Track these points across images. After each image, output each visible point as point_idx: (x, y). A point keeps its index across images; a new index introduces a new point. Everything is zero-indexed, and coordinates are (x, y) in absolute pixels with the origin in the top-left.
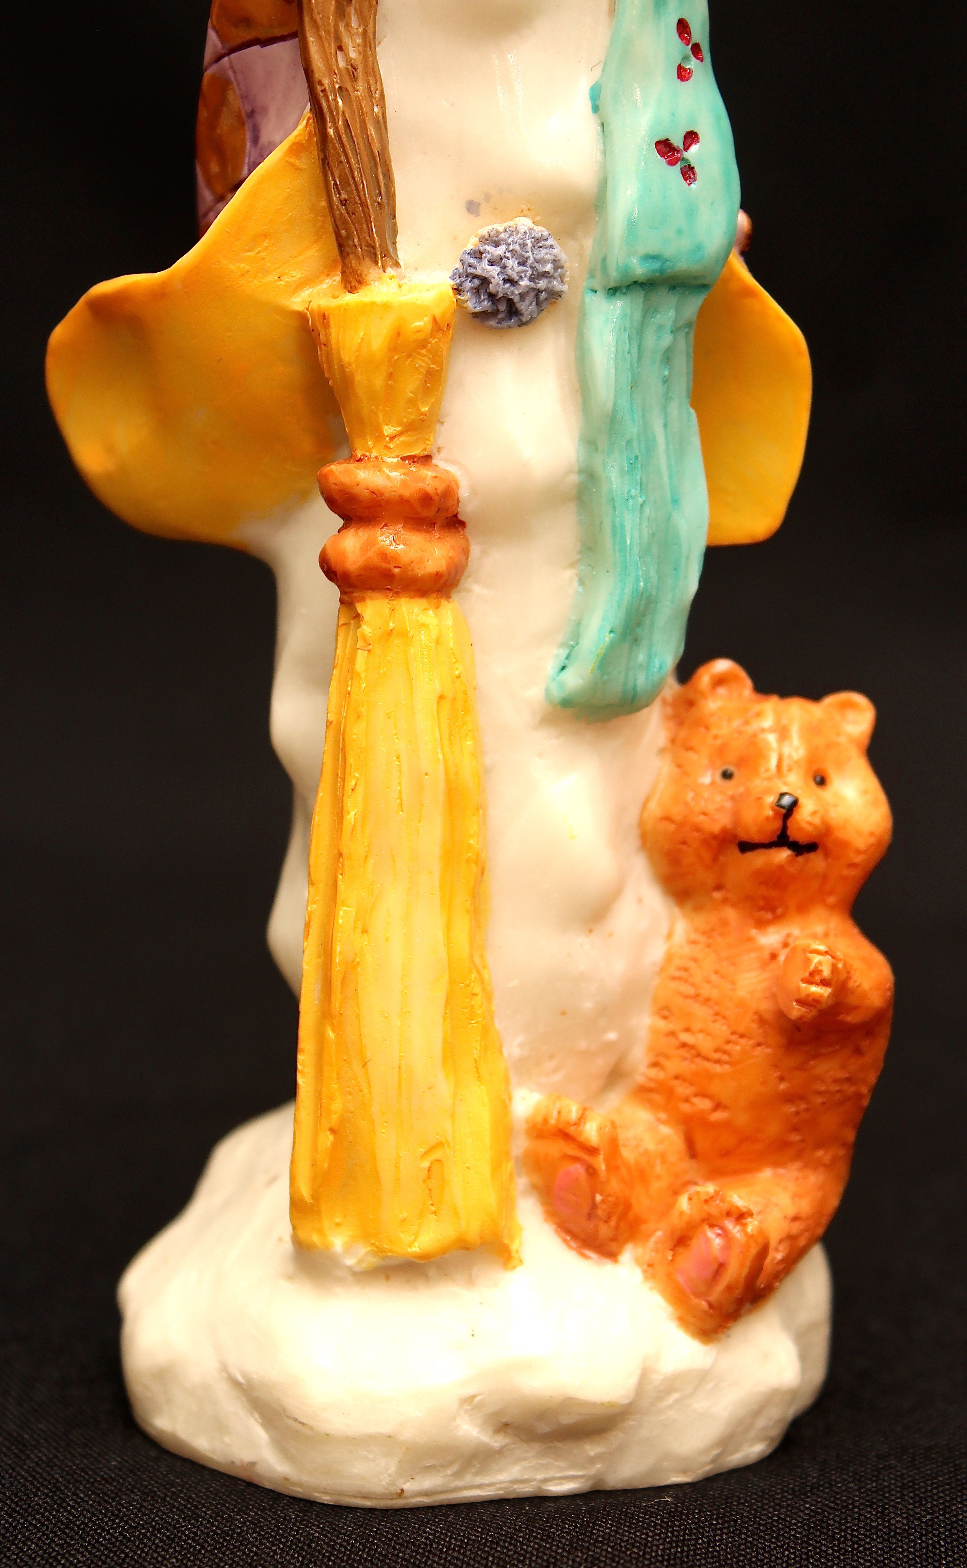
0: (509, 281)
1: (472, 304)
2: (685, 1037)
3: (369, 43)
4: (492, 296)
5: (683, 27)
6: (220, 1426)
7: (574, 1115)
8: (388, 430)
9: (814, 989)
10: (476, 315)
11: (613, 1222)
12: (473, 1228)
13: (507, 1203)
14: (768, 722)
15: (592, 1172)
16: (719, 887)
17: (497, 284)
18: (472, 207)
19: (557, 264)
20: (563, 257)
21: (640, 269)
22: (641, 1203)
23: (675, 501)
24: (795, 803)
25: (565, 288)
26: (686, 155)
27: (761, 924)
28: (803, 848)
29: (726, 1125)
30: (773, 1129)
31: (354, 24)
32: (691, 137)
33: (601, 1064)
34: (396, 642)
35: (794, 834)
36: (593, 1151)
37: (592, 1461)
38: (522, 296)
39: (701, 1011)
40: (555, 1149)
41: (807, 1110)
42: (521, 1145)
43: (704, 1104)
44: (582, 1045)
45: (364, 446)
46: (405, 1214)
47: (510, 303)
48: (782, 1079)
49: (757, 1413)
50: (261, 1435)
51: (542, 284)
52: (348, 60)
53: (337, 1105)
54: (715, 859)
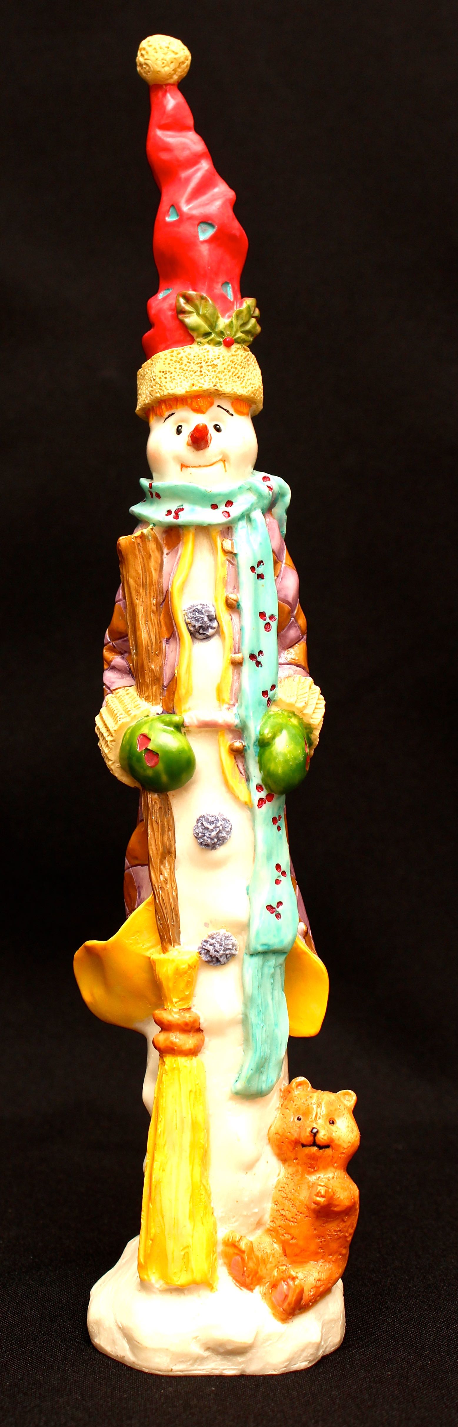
0: (216, 951)
1: (204, 958)
2: (282, 1212)
3: (172, 871)
4: (211, 956)
5: (278, 867)
6: (114, 1342)
7: (237, 1239)
8: (175, 1000)
9: (318, 1199)
10: (206, 961)
11: (250, 1278)
12: (198, 1277)
13: (213, 1268)
14: (314, 1100)
15: (243, 1259)
16: (296, 1159)
17: (212, 952)
18: (206, 925)
19: (233, 945)
20: (236, 943)
21: (260, 949)
22: (263, 1271)
23: (276, 1025)
24: (317, 1132)
25: (237, 953)
26: (277, 909)
27: (310, 1173)
28: (320, 1147)
29: (296, 1244)
30: (313, 1247)
31: (167, 865)
32: (280, 903)
33: (253, 1220)
34: (176, 1072)
35: (318, 1142)
36: (243, 1252)
37: (240, 1363)
38: (221, 956)
39: (288, 1203)
40: (232, 1250)
41: (325, 1241)
42: (220, 1248)
43: (288, 1237)
44: (245, 1213)
45: (168, 1005)
46: (175, 1271)
47: (217, 958)
48: (315, 1229)
49: (303, 1350)
50: (127, 1346)
51: (228, 952)
52: (164, 877)
53: (153, 1231)
54: (294, 1149)
